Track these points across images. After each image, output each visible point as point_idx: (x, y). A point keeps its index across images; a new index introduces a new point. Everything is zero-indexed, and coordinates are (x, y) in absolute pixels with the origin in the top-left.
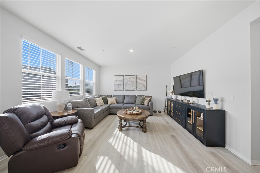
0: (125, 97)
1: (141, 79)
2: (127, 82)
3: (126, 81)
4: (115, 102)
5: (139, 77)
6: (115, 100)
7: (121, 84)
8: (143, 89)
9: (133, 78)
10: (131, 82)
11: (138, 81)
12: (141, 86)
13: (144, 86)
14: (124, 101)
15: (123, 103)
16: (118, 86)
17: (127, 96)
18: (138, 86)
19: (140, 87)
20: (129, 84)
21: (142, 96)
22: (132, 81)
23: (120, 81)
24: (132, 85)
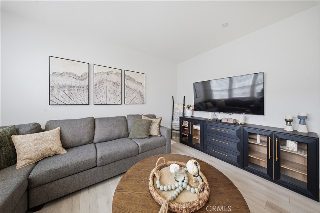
0: (97, 122)
1: (134, 80)
2: (101, 82)
3: (98, 79)
4: (57, 146)
5: (132, 75)
6: (58, 138)
7: (78, 85)
8: (139, 101)
9: (116, 74)
10: (111, 83)
11: (129, 83)
12: (135, 95)
13: (141, 96)
14: (94, 134)
15: (91, 141)
16: (67, 92)
17: (101, 119)
18: (128, 94)
19: (132, 97)
20: (105, 88)
21: (141, 116)
22: (115, 81)
23: (76, 77)
24: (114, 93)
